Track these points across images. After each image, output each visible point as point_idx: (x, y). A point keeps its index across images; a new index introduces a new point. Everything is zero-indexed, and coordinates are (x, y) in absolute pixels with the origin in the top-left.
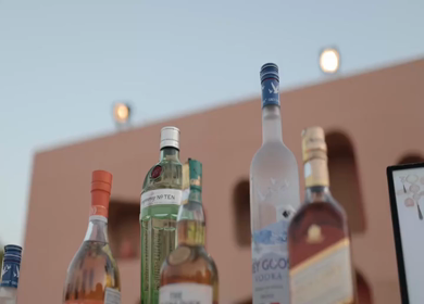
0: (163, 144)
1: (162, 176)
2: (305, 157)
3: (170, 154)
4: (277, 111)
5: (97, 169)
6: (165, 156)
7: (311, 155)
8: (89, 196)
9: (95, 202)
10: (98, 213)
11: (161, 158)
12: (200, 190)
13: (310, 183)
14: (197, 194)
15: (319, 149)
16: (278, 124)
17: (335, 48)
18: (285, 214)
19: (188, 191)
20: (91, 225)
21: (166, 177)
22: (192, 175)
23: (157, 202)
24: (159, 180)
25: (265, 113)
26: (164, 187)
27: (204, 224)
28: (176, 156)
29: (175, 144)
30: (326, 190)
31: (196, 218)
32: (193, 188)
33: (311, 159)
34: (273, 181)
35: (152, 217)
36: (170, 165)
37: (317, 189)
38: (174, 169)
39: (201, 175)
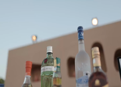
0: (48, 52)
1: (47, 62)
2: (93, 57)
3: (50, 54)
4: (83, 41)
5: (28, 60)
6: (48, 55)
7: (95, 56)
8: (25, 69)
9: (27, 71)
10: (28, 75)
11: (47, 56)
12: (60, 67)
13: (95, 65)
14: (59, 68)
15: (97, 54)
16: (83, 45)
17: (96, 18)
18: (87, 74)
19: (56, 68)
20: (25, 78)
21: (48, 63)
22: (57, 63)
23: (46, 70)
24: (46, 63)
25: (79, 42)
26: (48, 65)
27: (61, 78)
28: (51, 55)
29: (51, 52)
30: (100, 68)
31: (59, 76)
32: (57, 67)
33: (95, 58)
34: (83, 64)
35: (45, 75)
36: (50, 58)
37: (97, 67)
38: (51, 60)
39: (60, 63)
